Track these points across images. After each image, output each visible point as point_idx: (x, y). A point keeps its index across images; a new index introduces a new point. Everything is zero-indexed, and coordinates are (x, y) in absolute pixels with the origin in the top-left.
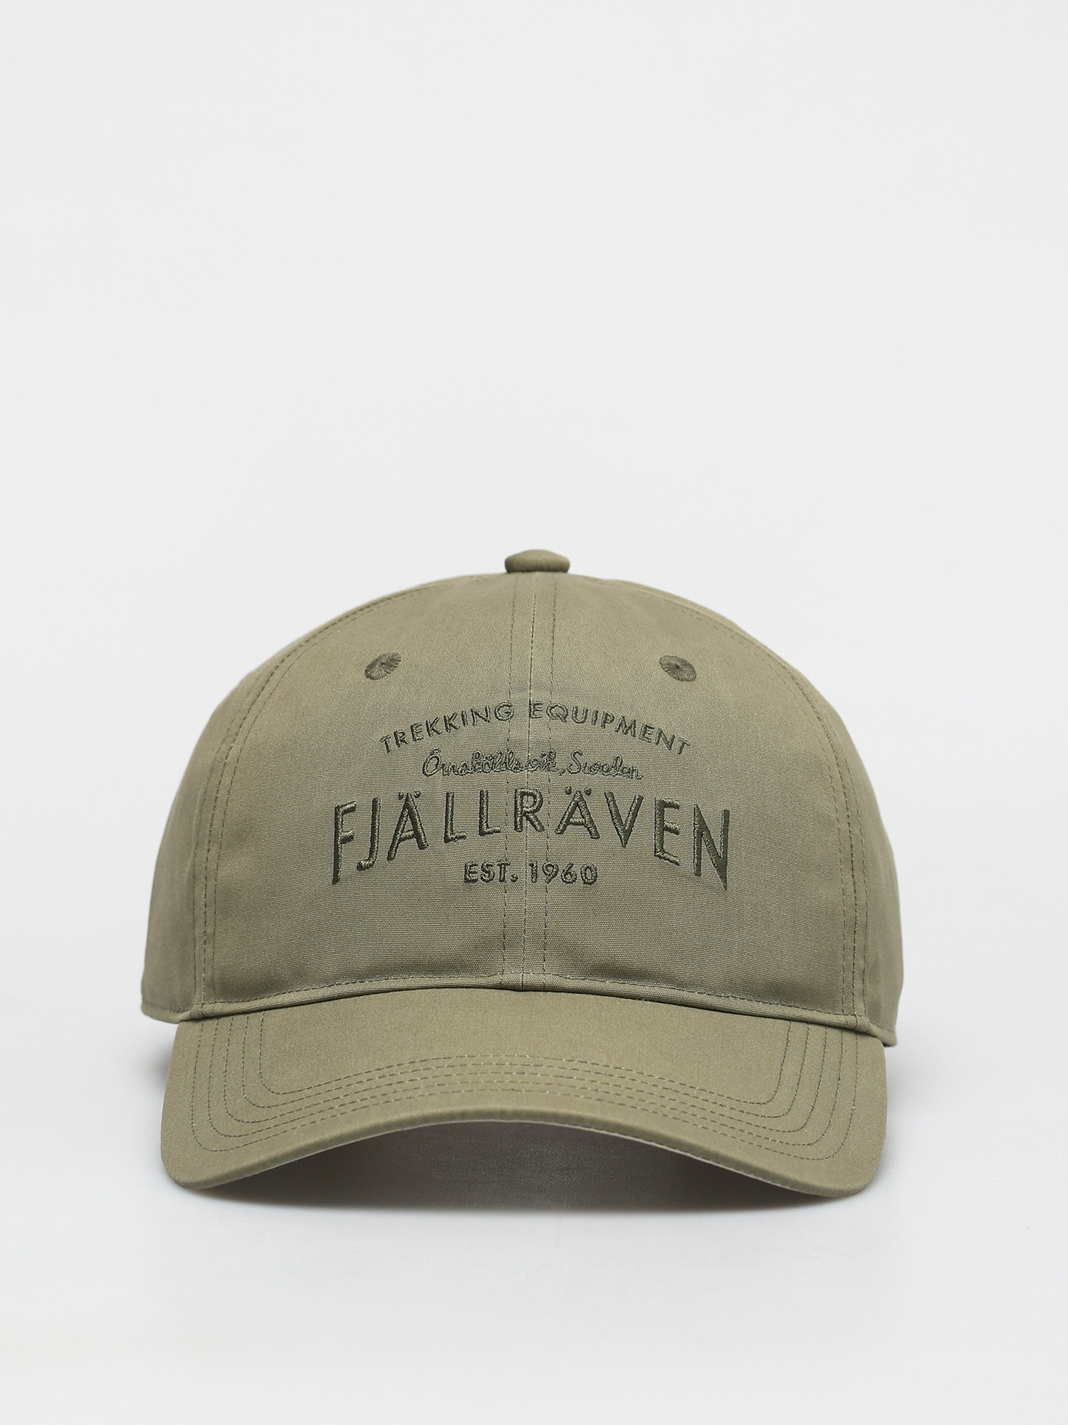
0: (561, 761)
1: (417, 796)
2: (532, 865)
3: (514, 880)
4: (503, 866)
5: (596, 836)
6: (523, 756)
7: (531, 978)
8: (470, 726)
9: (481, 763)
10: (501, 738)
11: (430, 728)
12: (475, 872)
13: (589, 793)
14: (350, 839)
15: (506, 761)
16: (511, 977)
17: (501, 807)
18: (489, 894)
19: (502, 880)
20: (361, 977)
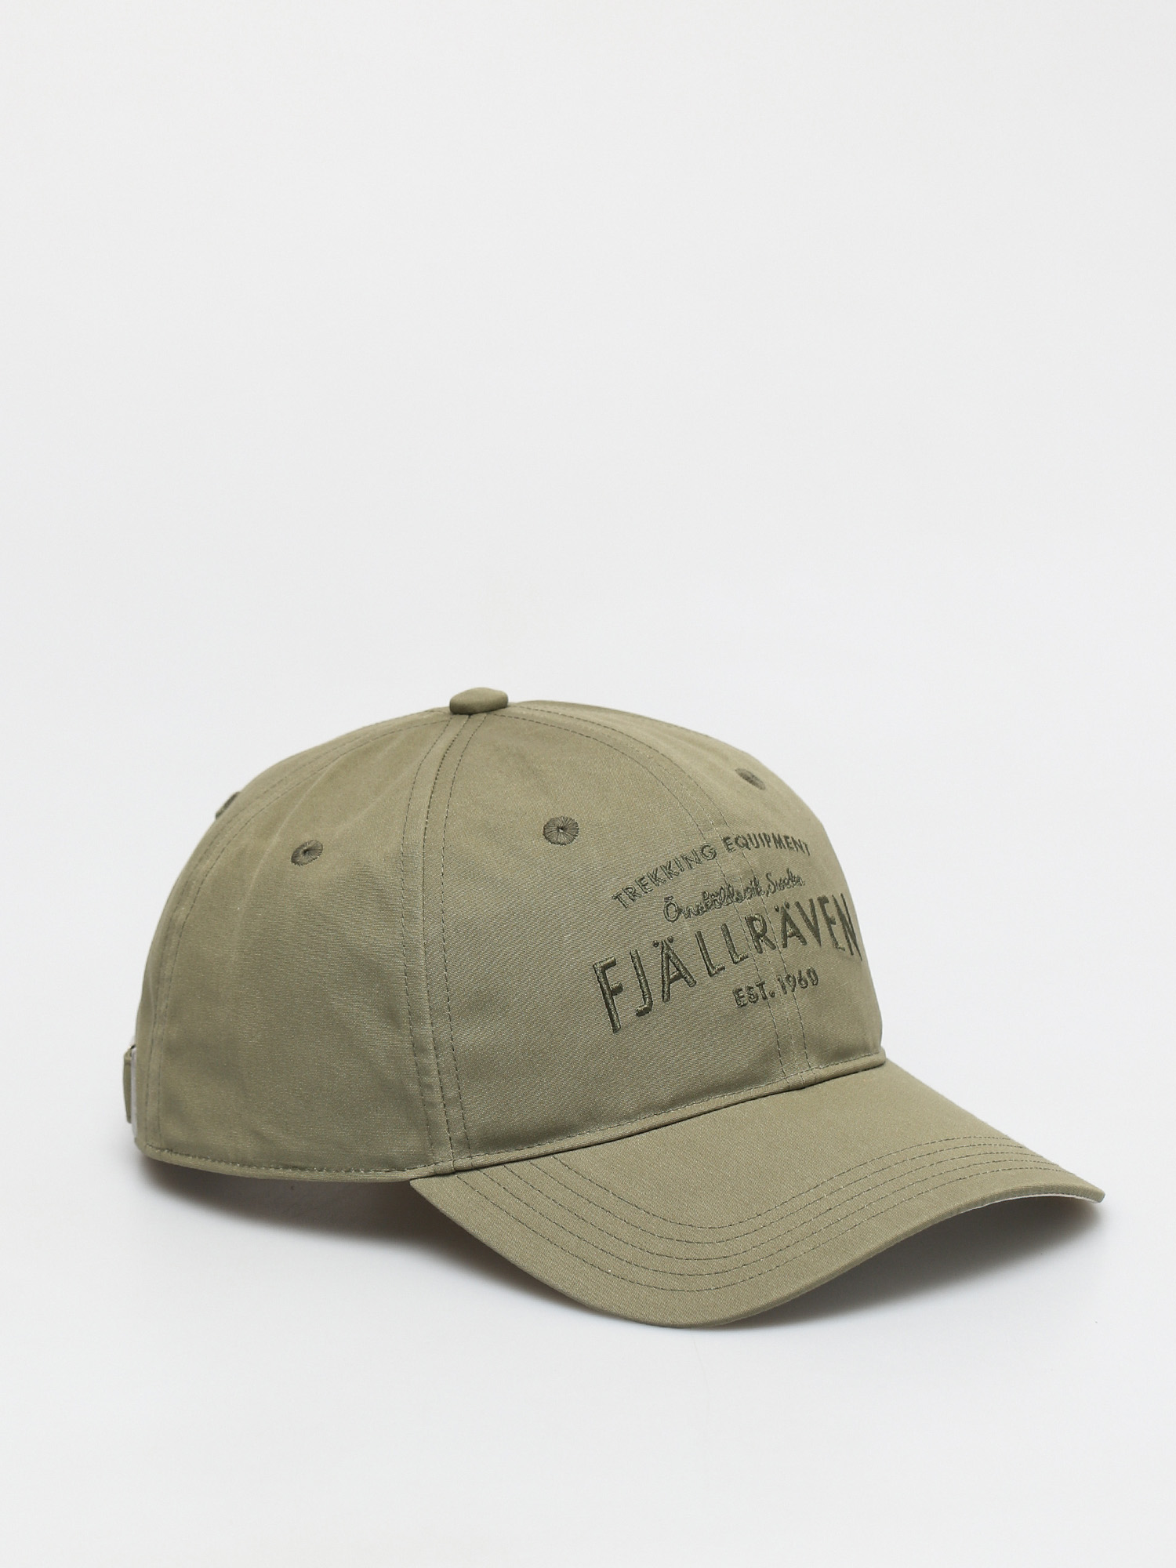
0: (763, 884)
1: (671, 941)
2: (779, 980)
3: (773, 995)
4: (760, 985)
5: (804, 942)
6: (740, 887)
7: (806, 1076)
8: (687, 872)
9: (710, 901)
10: (718, 876)
11: (655, 878)
12: (743, 996)
13: (788, 906)
14: (619, 989)
15: (728, 895)
16: (794, 1079)
17: (741, 934)
18: (760, 1014)
19: (765, 998)
20: (664, 1108)
